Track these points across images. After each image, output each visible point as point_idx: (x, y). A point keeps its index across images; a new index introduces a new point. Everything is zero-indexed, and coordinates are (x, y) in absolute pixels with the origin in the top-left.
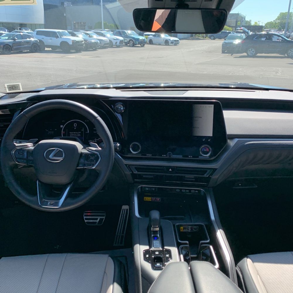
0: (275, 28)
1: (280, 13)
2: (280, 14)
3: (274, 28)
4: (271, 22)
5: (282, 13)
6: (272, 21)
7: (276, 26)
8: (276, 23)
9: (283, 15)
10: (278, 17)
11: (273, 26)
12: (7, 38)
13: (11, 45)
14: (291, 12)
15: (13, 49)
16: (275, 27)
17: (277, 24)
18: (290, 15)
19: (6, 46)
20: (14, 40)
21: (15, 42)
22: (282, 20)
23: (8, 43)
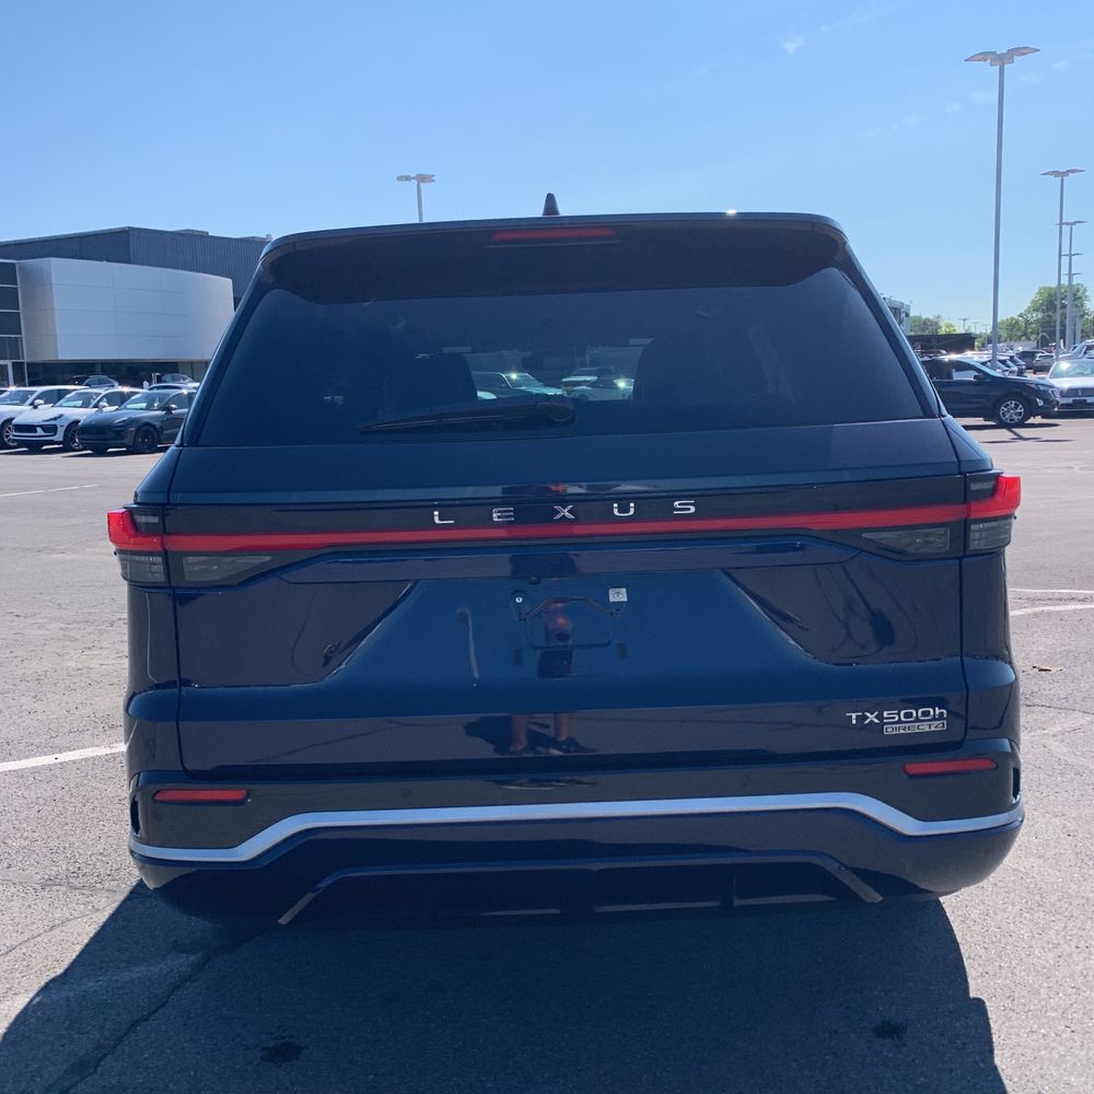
0: (1028, 339)
1: (1041, 289)
2: (1040, 293)
3: (1024, 338)
4: (1012, 319)
5: (1045, 288)
6: (1016, 317)
7: (1032, 333)
8: (1028, 323)
9: (1050, 295)
10: (1033, 301)
11: (1019, 334)
12: (144, 405)
13: (158, 424)
14: (1078, 284)
15: (162, 438)
16: (1025, 334)
17: (1034, 326)
18: (1075, 295)
19: (146, 428)
20: (168, 410)
21: (168, 417)
22: (1048, 310)
23: (150, 421)
